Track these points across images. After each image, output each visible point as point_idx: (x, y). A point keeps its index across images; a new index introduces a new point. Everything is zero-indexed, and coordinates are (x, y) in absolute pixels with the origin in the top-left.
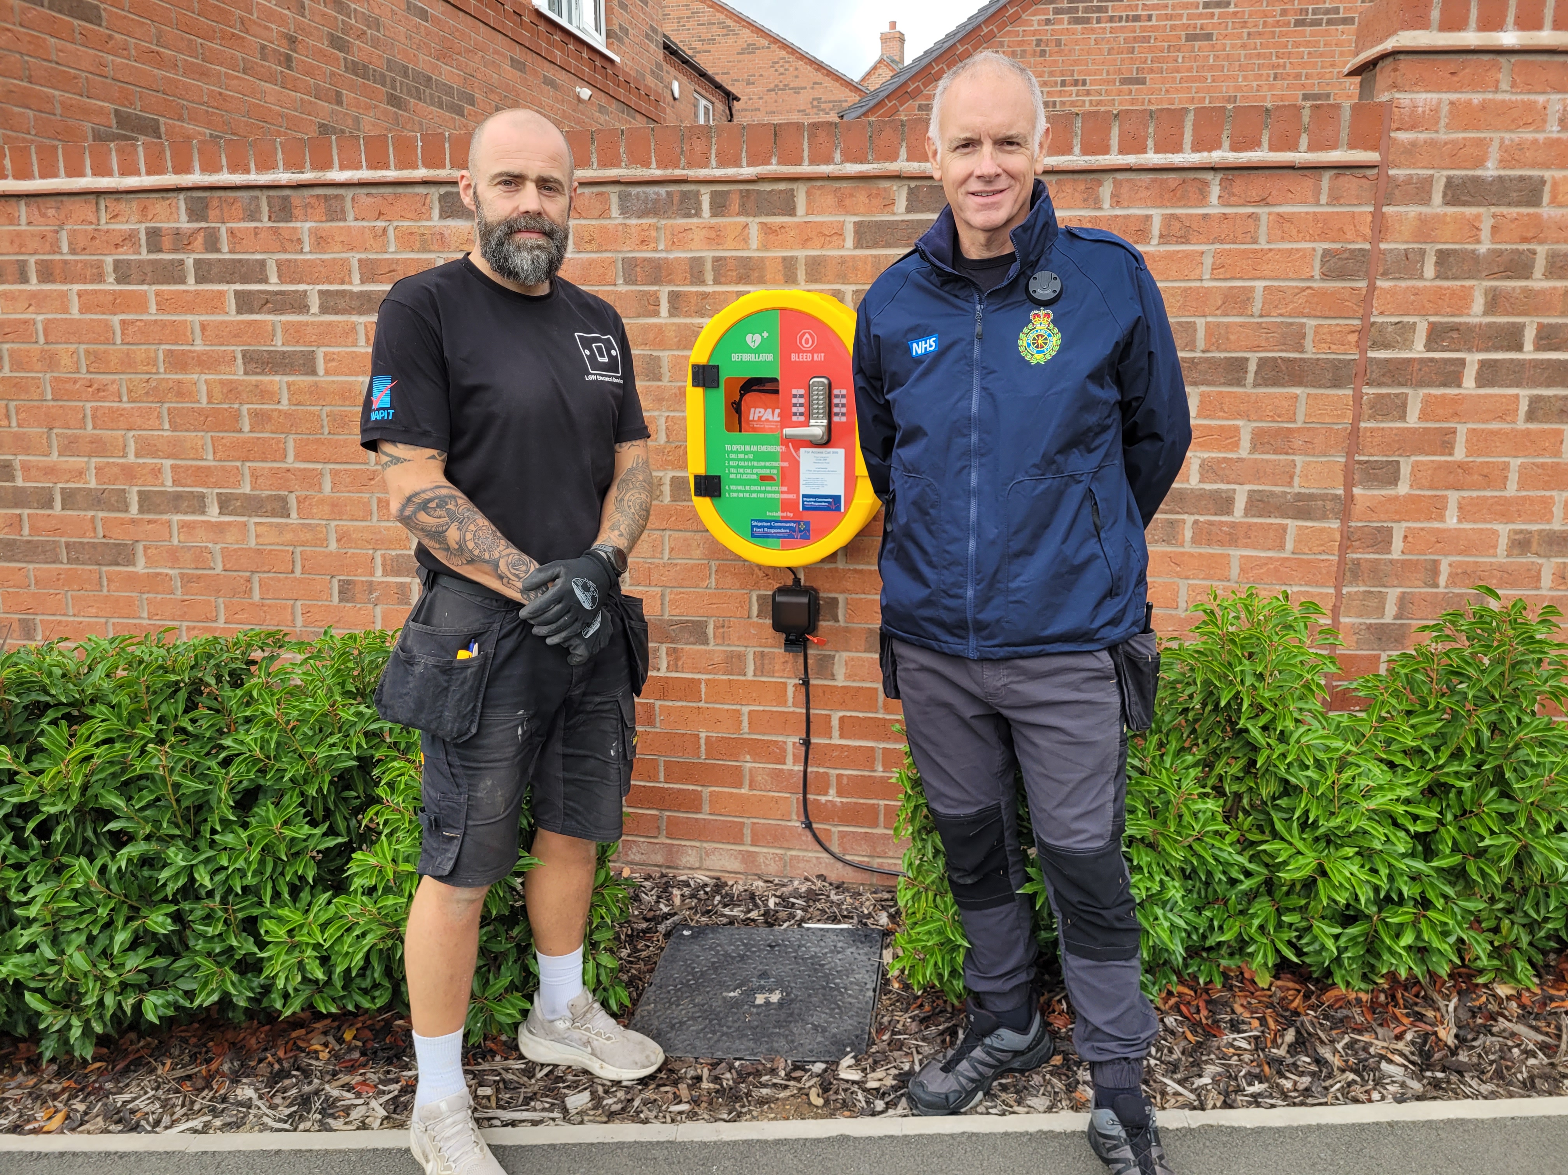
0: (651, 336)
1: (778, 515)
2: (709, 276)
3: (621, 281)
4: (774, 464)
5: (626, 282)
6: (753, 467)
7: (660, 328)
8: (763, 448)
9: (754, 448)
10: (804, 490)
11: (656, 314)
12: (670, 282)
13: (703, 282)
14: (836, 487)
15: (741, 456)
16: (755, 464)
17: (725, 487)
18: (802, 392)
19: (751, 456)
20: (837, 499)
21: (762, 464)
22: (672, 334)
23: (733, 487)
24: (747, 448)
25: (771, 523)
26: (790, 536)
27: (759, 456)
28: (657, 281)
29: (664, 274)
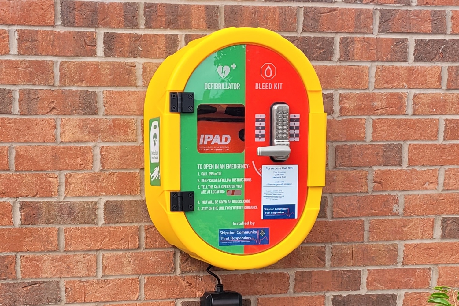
0: (88, 74)
1: (242, 224)
2: (142, 21)
3: (59, 23)
4: (240, 180)
5: (65, 24)
6: (221, 183)
7: (96, 67)
8: (230, 166)
9: (222, 167)
10: (265, 201)
11: (93, 53)
12: (106, 25)
13: (136, 26)
14: (291, 198)
15: (211, 174)
16: (223, 180)
17: (198, 202)
18: (263, 116)
19: (219, 174)
20: (291, 207)
21: (229, 180)
22: (107, 72)
23: (204, 202)
24: (217, 166)
25: (236, 232)
26: (252, 243)
27: (227, 173)
28: (94, 24)
29: (100, 17)
